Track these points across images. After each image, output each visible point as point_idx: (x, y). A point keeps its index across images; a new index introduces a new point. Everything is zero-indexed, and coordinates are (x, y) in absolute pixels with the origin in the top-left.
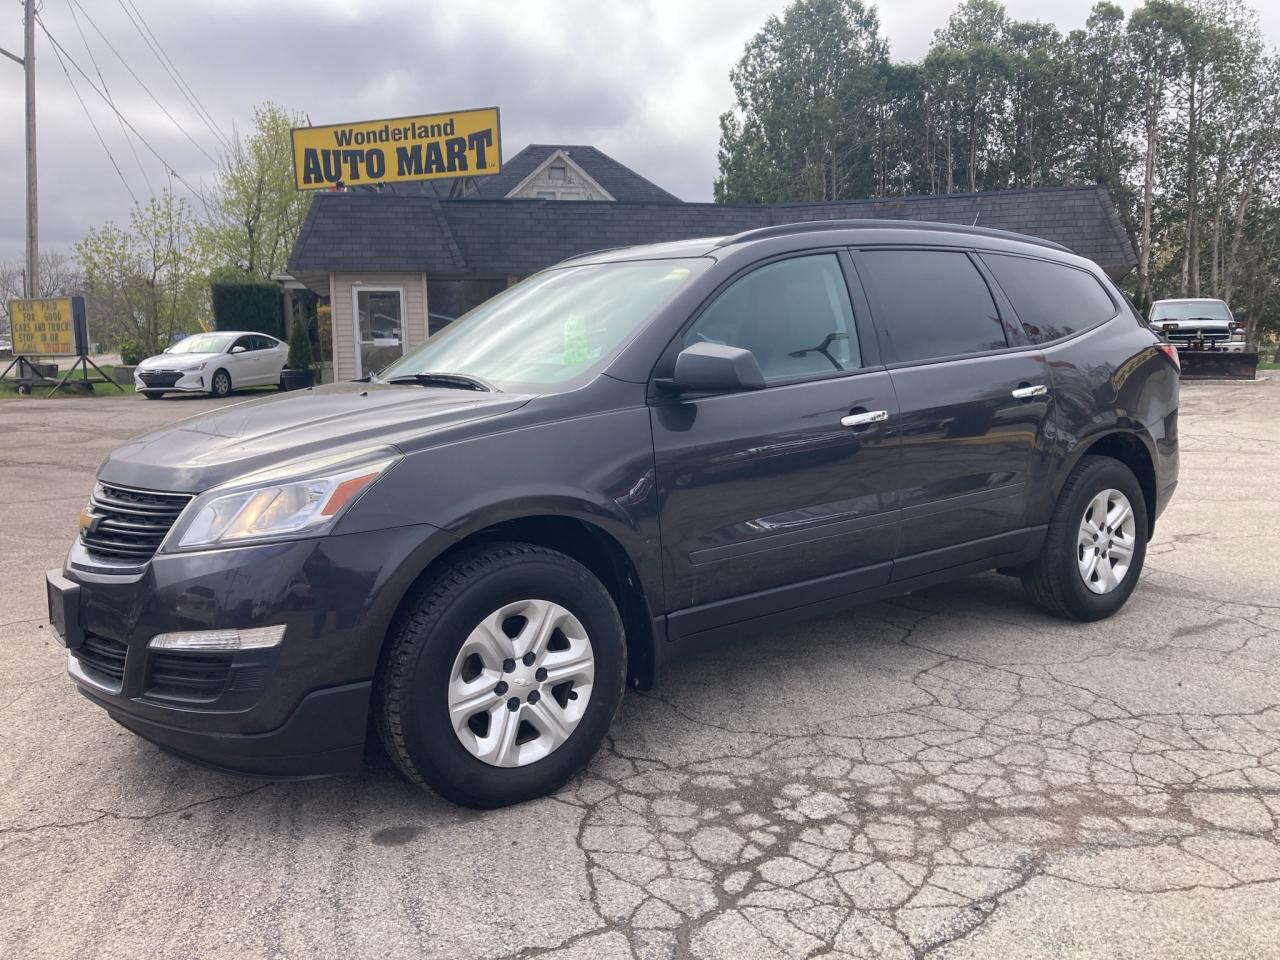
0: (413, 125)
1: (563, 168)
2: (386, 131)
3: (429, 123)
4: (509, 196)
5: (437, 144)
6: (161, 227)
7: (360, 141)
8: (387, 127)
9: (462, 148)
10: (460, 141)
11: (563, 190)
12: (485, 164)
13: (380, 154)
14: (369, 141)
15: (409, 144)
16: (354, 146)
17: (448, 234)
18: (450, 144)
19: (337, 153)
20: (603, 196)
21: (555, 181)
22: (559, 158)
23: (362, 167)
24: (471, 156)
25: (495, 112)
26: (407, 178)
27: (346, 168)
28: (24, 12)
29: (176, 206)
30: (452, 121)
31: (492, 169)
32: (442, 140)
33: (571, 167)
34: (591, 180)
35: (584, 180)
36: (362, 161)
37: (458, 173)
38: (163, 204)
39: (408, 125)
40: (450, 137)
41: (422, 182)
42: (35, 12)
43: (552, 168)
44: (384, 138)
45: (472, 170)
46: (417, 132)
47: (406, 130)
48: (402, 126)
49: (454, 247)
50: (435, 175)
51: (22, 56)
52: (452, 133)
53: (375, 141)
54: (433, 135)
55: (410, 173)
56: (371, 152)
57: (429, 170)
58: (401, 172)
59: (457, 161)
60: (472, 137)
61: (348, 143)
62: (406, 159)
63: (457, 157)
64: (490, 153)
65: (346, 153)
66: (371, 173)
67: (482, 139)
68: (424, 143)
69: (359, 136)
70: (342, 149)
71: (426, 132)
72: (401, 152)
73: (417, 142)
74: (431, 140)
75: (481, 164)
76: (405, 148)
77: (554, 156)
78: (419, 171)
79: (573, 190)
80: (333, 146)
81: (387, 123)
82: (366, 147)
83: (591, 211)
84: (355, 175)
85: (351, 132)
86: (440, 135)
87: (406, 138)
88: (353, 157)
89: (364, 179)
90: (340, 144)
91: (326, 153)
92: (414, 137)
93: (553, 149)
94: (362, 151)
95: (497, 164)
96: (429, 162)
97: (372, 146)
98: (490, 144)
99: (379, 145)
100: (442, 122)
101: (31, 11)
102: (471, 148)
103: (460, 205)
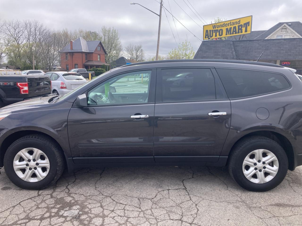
0: (230, 22)
1: (286, 29)
2: (224, 24)
3: (234, 21)
4: (266, 39)
5: (236, 26)
6: (184, 48)
7: (218, 27)
8: (224, 23)
9: (242, 27)
10: (241, 26)
11: (285, 35)
12: (247, 31)
13: (222, 30)
14: (220, 27)
15: (229, 27)
16: (216, 29)
17: (233, 50)
18: (239, 26)
19: (213, 31)
20: (299, 37)
21: (283, 32)
22: (285, 26)
23: (218, 34)
24: (244, 29)
25: (251, 17)
26: (228, 36)
27: (214, 34)
28: (160, 5)
29: (188, 43)
30: (240, 20)
31: (249, 32)
32: (237, 26)
33: (288, 28)
34: (294, 31)
35: (292, 31)
36: (218, 32)
37: (240, 34)
38: (185, 43)
39: (229, 22)
40: (239, 25)
41: (231, 36)
42: (162, 5)
43: (282, 29)
44: (223, 26)
45: (244, 33)
46: (231, 24)
47: (229, 24)
48: (227, 23)
49: (234, 53)
50: (234, 35)
51: (159, 14)
52: (240, 23)
53: (221, 27)
54: (235, 25)
55: (228, 35)
56: (220, 30)
57: (233, 33)
58: (226, 34)
59: (240, 31)
60: (244, 24)
61: (215, 28)
62: (228, 31)
63: (240, 30)
64: (249, 28)
65: (215, 30)
66: (220, 35)
67: (247, 24)
68: (232, 27)
69: (218, 26)
70: (214, 29)
71: (233, 24)
72: (227, 29)
73: (231, 26)
74: (234, 26)
75: (246, 31)
76: (228, 28)
77: (283, 25)
78: (230, 34)
79: (288, 35)
80: (212, 29)
81: (224, 22)
82: (219, 29)
83: (277, 42)
84: (216, 36)
85: (216, 25)
86: (236, 24)
87: (228, 26)
88: (216, 31)
89: (218, 36)
90: (213, 28)
91: (210, 31)
92: (230, 25)
93: (283, 23)
94: (218, 30)
95: (250, 31)
96: (233, 31)
97: (221, 28)
98: (249, 25)
99: (222, 28)
100: (237, 21)
101: (161, 5)
102: (244, 27)
103: (239, 42)
